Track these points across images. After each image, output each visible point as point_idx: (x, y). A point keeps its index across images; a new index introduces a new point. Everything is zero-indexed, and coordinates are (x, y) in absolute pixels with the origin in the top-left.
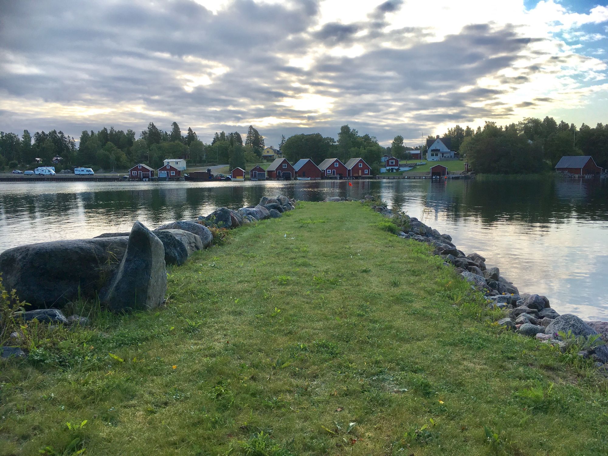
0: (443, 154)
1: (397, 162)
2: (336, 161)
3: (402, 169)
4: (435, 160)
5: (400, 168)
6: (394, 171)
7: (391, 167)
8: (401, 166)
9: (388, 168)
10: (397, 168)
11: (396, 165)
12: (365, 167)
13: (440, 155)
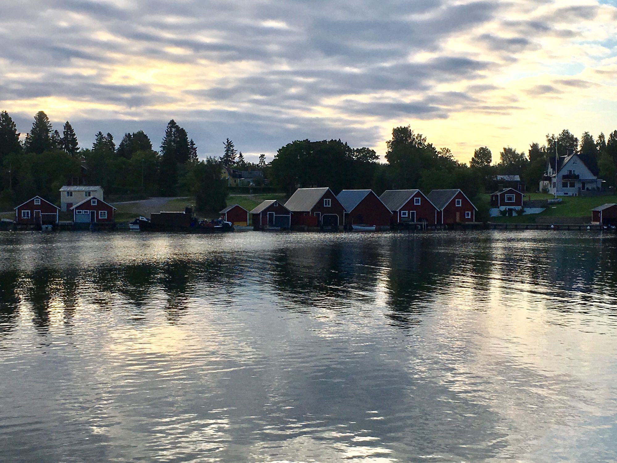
0: (584, 185)
1: (519, 197)
2: (418, 195)
3: (529, 211)
4: (570, 194)
5: (526, 209)
6: (514, 214)
7: (508, 207)
8: (527, 204)
9: (503, 208)
10: (519, 208)
11: (518, 203)
12: (466, 206)
13: (578, 185)
